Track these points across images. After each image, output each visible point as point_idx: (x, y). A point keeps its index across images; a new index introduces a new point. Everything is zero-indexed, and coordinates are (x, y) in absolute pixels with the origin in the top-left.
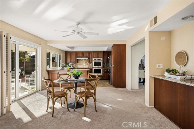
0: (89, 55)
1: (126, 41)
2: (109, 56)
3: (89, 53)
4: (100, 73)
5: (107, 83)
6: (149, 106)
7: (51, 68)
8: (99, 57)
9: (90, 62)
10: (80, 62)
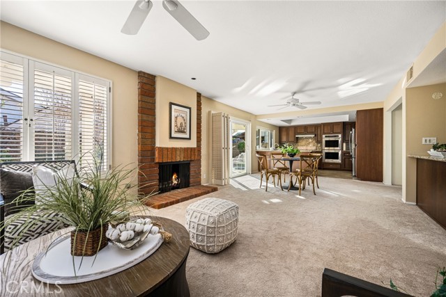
0: (315, 130)
1: (382, 103)
2: (351, 130)
3: (316, 126)
4: (338, 158)
5: (348, 175)
6: (406, 201)
7: (261, 149)
8: (333, 133)
9: (319, 142)
10: (300, 141)
